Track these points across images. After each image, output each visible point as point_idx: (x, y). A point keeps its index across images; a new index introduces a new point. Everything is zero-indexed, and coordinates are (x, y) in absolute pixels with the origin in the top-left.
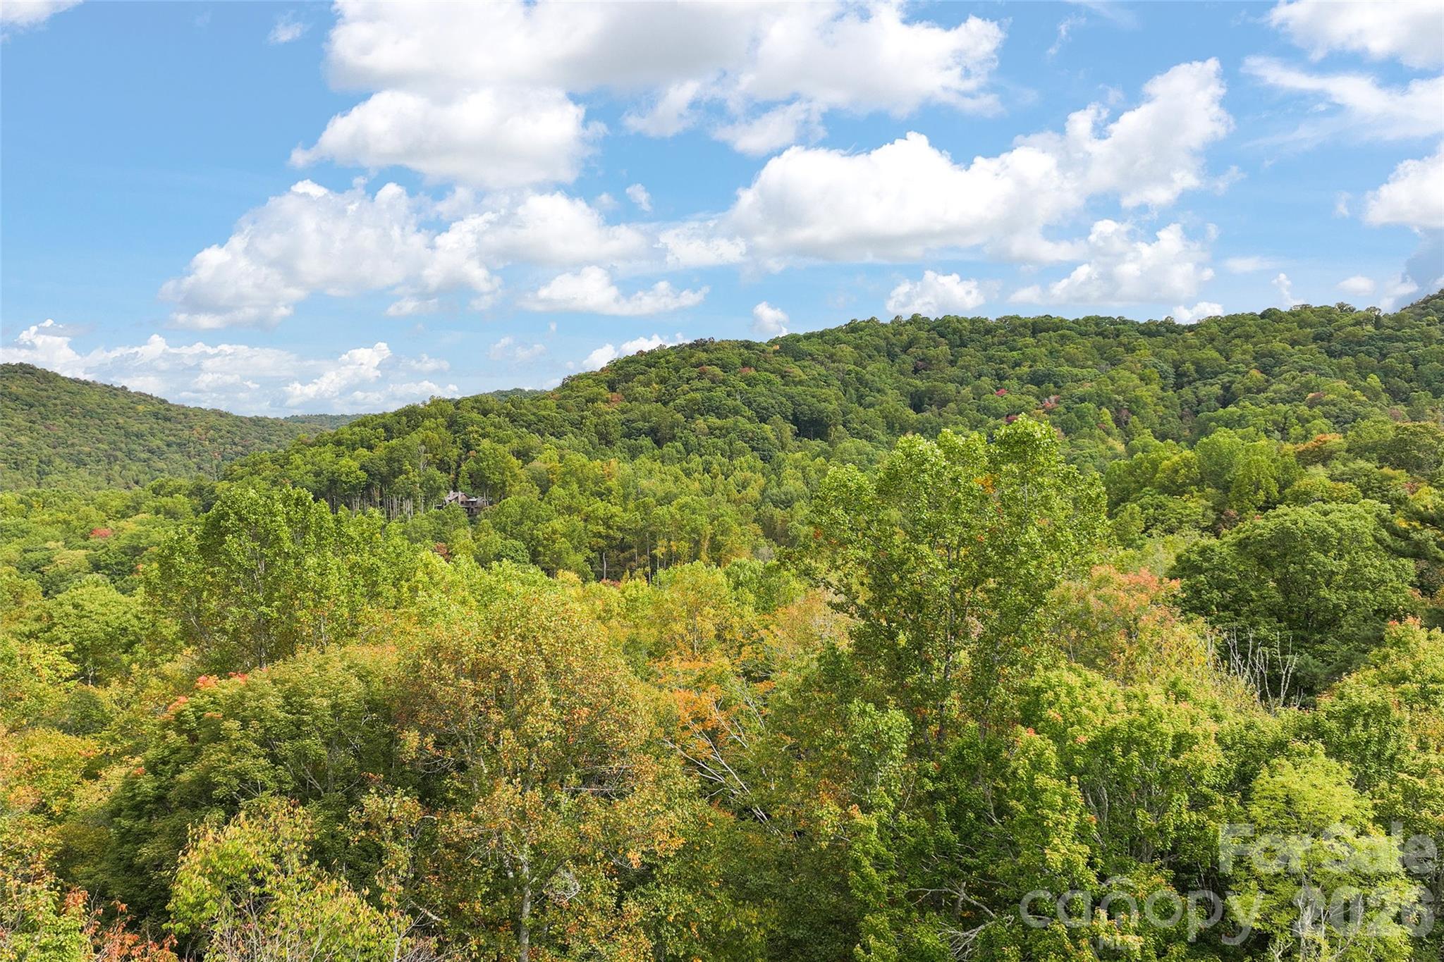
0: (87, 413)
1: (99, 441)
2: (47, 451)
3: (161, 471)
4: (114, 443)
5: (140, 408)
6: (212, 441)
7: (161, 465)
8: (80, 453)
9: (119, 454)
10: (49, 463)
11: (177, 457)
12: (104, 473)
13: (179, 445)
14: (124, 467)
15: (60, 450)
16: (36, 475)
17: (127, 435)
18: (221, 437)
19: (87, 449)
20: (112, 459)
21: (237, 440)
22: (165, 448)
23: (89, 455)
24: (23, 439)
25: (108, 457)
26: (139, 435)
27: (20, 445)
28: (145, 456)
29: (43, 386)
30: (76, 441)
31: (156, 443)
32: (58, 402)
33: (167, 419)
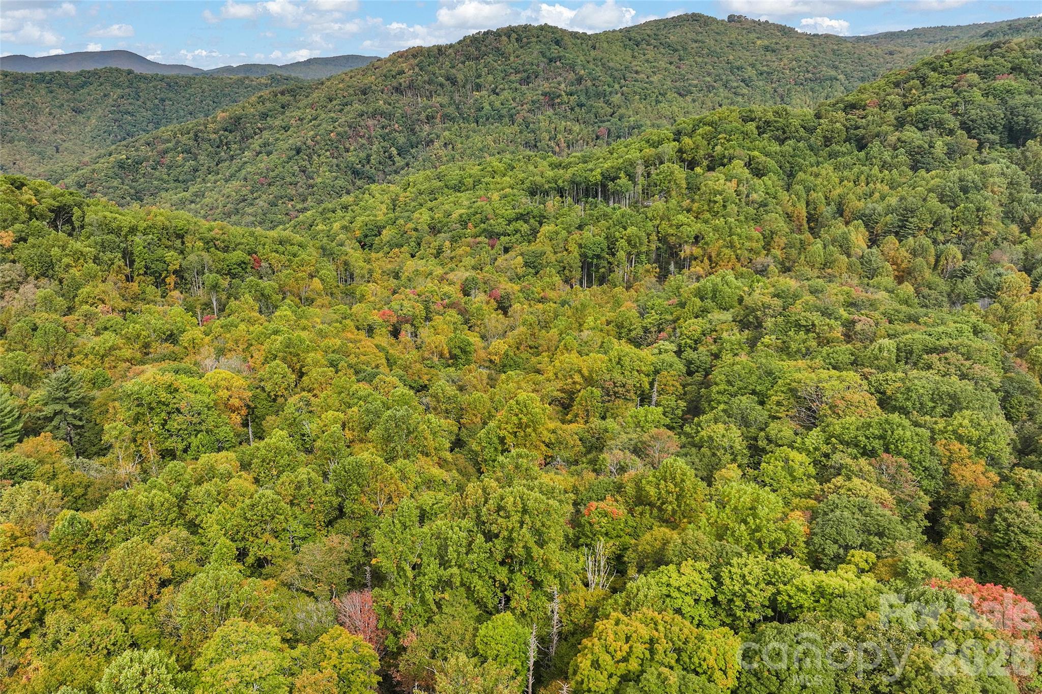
1: (709, 74)
3: (743, 95)
5: (759, 42)
7: (745, 91)
8: (690, 85)
10: (663, 95)
13: (768, 73)
14: (715, 94)
15: (678, 84)
19: (695, 82)
21: (810, 68)
22: (755, 78)
23: (696, 86)
29: (700, 30)
33: (774, 51)
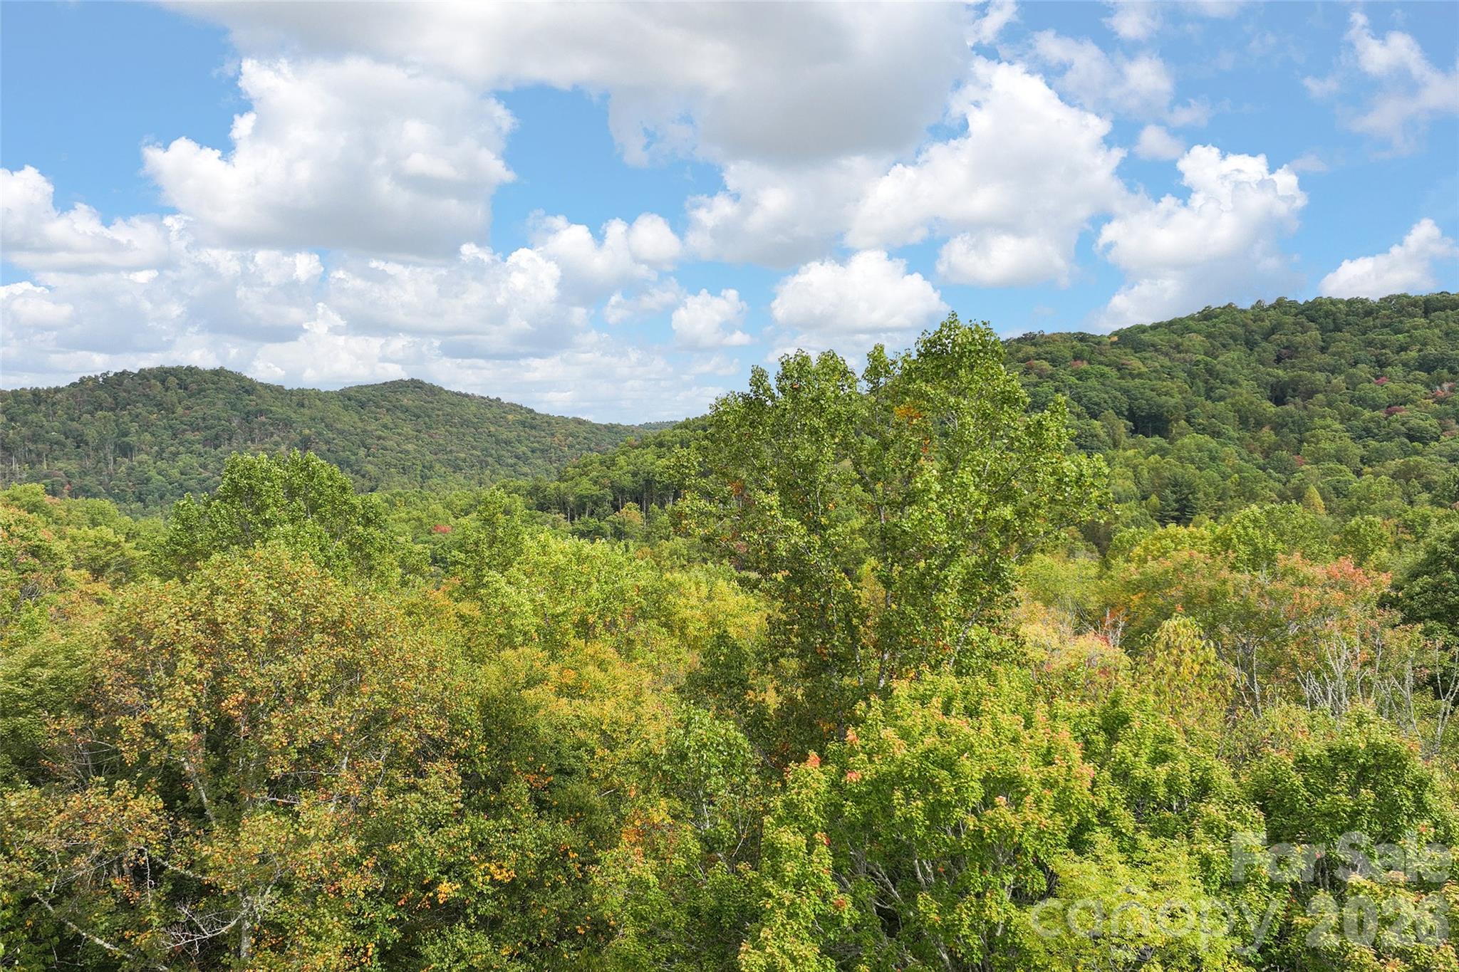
0: (465, 423)
2: (430, 457)
4: (486, 449)
6: (570, 447)
9: (490, 460)
11: (540, 462)
12: (477, 477)
16: (419, 479)
17: (497, 442)
18: (579, 443)
20: (483, 464)
24: (410, 447)
25: (481, 462)
26: (508, 442)
27: (407, 452)
28: (510, 461)
30: (454, 448)
31: (522, 449)
32: (441, 413)
